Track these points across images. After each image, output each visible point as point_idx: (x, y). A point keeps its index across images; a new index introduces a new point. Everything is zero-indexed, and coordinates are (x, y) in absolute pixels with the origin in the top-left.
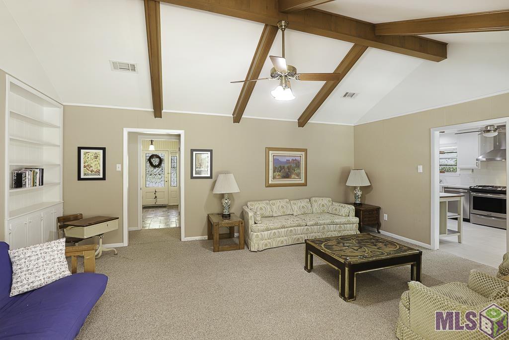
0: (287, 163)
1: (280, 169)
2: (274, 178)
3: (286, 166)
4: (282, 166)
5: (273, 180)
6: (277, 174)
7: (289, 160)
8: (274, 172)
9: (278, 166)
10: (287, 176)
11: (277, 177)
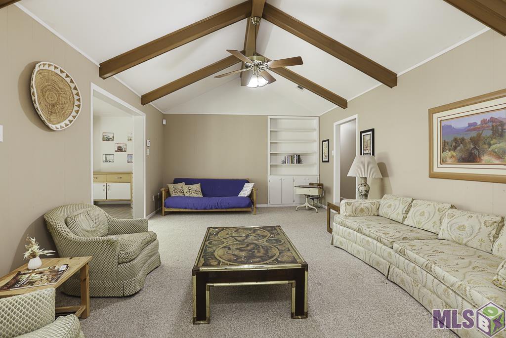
0: (471, 130)
1: (454, 144)
2: (443, 161)
3: (467, 138)
4: (459, 137)
5: (439, 165)
6: (449, 154)
7: (475, 123)
8: (443, 150)
9: (450, 139)
10: (471, 158)
11: (449, 161)
